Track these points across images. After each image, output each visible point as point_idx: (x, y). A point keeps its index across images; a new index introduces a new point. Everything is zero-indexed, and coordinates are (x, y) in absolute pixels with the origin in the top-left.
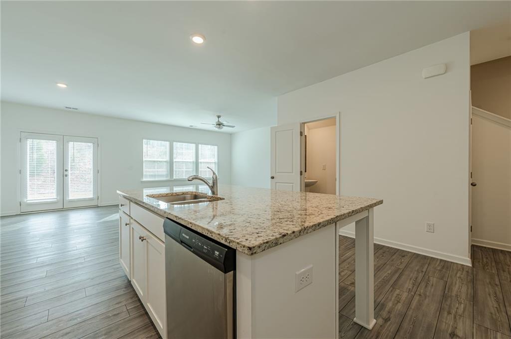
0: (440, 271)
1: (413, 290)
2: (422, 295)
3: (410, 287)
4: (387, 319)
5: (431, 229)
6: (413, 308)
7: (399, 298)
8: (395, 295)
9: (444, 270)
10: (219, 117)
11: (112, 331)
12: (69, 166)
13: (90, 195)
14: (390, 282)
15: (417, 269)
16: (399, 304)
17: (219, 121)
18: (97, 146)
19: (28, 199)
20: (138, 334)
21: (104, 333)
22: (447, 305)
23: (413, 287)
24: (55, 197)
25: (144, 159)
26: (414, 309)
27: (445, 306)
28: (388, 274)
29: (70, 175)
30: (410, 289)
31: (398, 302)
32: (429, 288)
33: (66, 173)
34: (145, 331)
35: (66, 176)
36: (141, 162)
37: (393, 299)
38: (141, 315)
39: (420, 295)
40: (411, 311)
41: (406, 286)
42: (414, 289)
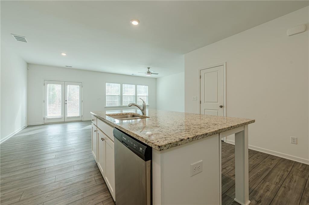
0: (302, 171)
1: (280, 184)
2: (286, 187)
3: (278, 181)
4: (258, 201)
5: (295, 141)
6: (279, 195)
7: (268, 188)
8: (265, 185)
9: (305, 171)
10: (149, 68)
11: (87, 191)
12: (68, 99)
13: (78, 115)
14: (262, 177)
15: (283, 169)
16: (268, 192)
17: (148, 71)
18: (82, 86)
19: (48, 116)
20: (100, 194)
21: (82, 191)
22: (306, 196)
23: (280, 181)
24: (61, 115)
25: (106, 94)
26: (280, 197)
27: (305, 197)
28: (261, 171)
29: (68, 103)
30: (277, 182)
31: (268, 190)
32: (293, 183)
33: (66, 102)
34: (104, 193)
35: (66, 104)
36: (105, 96)
37: (264, 188)
38: (102, 184)
39: (285, 187)
40: (278, 198)
41: (275, 180)
42: (280, 182)
